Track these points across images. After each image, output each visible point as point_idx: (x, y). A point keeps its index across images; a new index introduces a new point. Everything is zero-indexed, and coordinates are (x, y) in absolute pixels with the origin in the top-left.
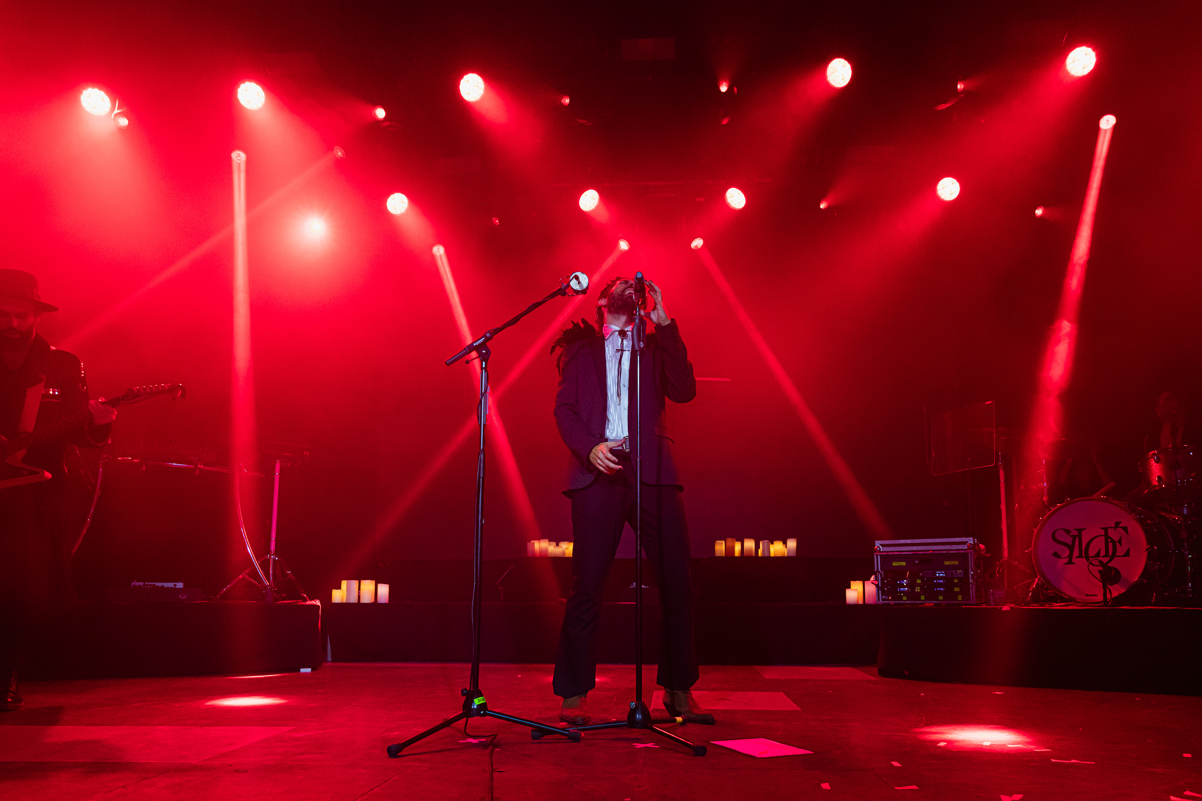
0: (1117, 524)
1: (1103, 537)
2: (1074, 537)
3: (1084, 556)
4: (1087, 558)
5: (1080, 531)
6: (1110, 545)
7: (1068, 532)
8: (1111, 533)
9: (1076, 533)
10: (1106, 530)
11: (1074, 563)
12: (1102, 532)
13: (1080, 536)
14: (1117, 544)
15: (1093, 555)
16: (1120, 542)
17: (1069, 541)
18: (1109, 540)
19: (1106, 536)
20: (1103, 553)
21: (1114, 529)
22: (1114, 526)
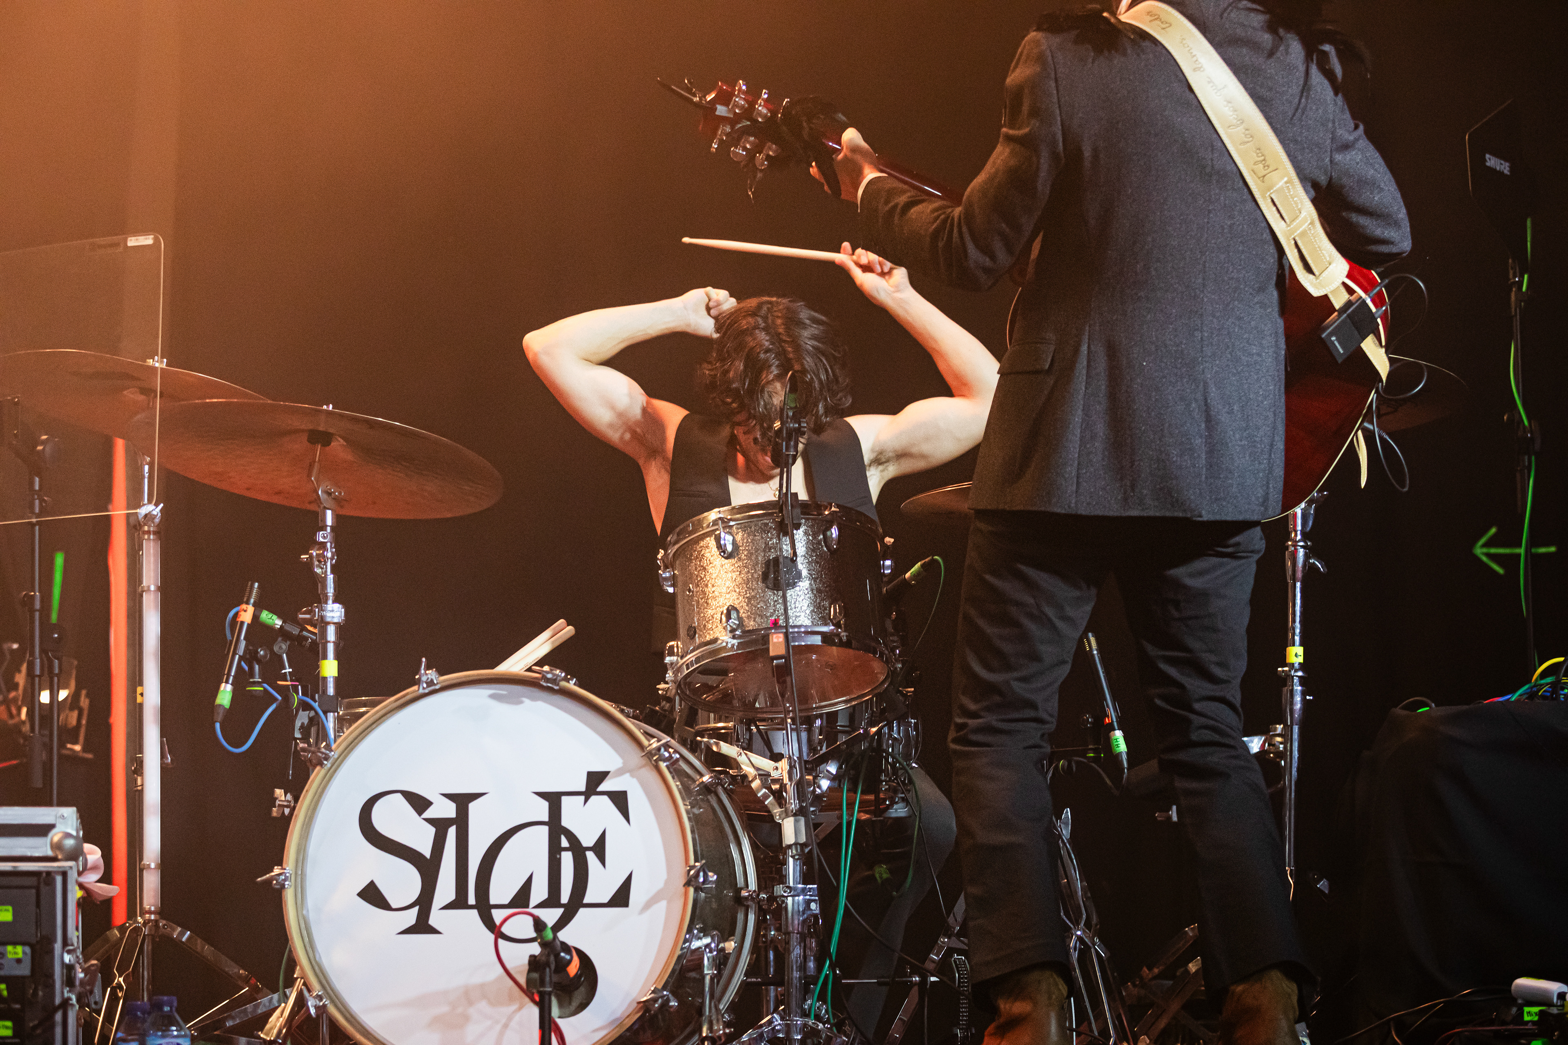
1: (545, 829)
3: (472, 900)
4: (484, 908)
6: (567, 860)
11: (434, 931)
12: (542, 810)
14: (590, 856)
15: (506, 901)
17: (421, 838)
20: (539, 892)
21: (582, 798)
22: (582, 788)
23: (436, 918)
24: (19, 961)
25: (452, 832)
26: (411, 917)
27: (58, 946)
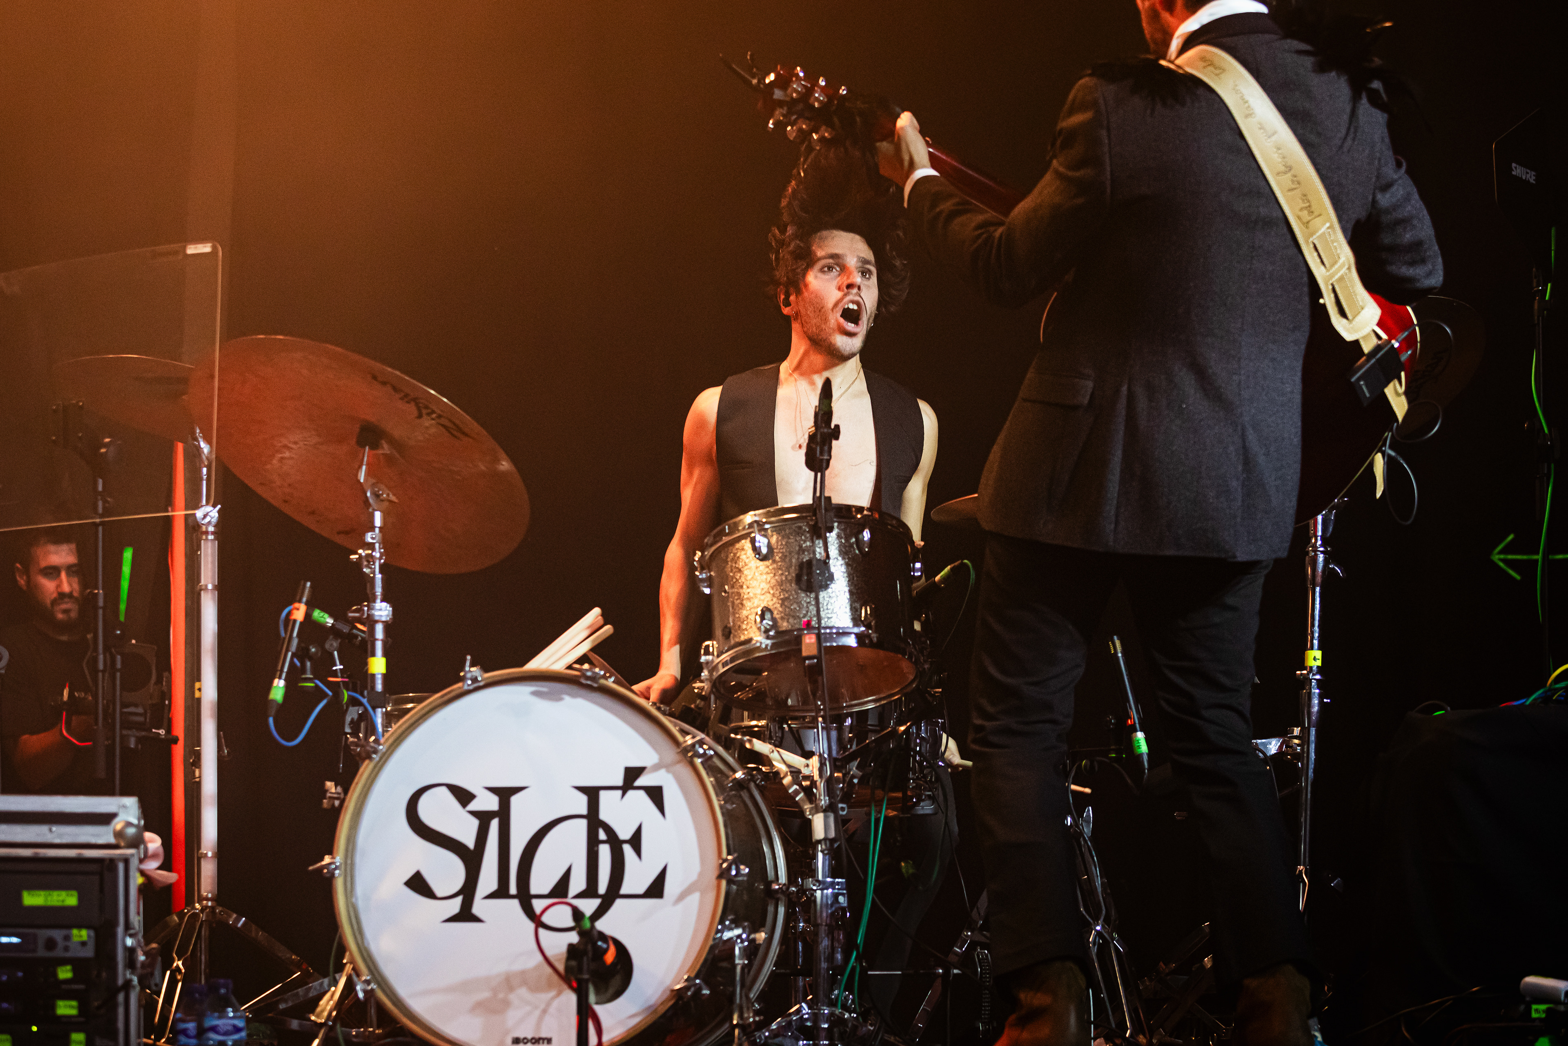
1: (584, 823)
3: (513, 890)
4: (525, 898)
11: (476, 919)
12: (581, 804)
14: (627, 849)
15: (546, 891)
17: (465, 830)
20: (578, 883)
21: (619, 792)
22: (620, 782)
23: (479, 907)
24: (83, 944)
25: (495, 824)
26: (454, 907)
27: (120, 929)
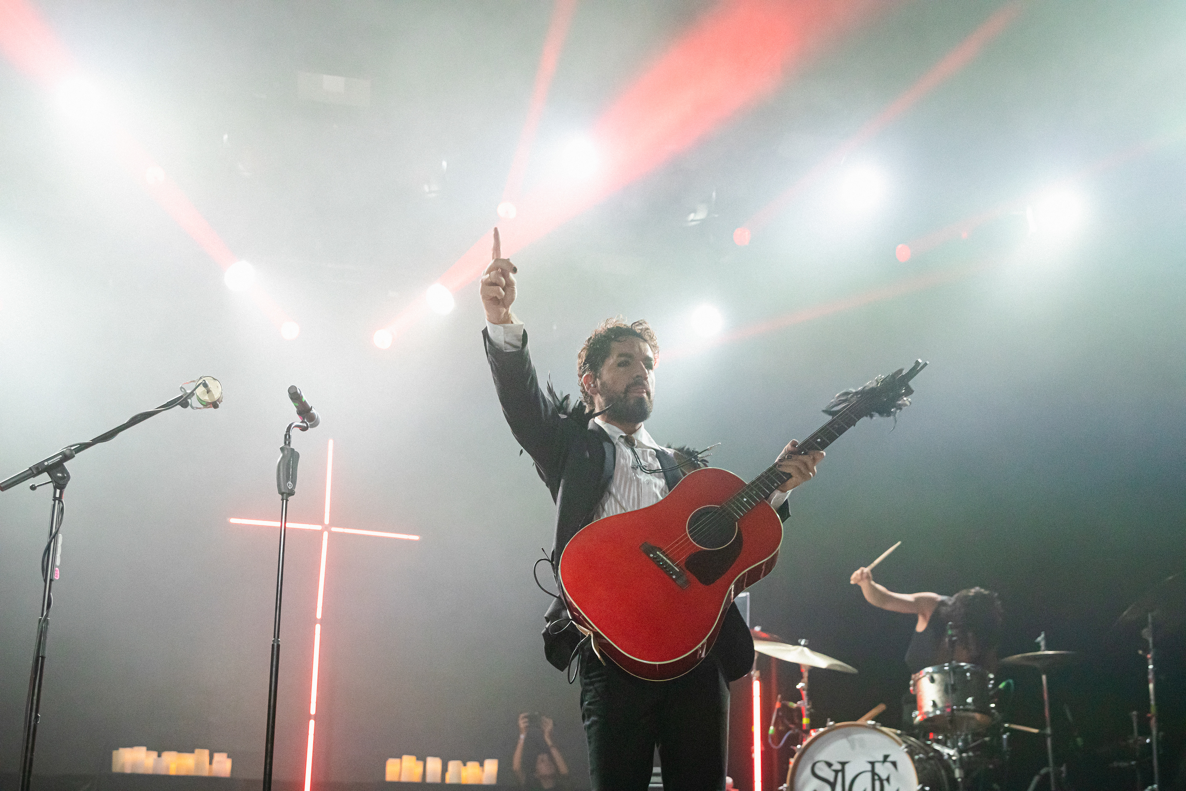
0: (886, 757)
1: (870, 774)
2: (837, 772)
5: (843, 764)
6: (877, 784)
7: (829, 765)
8: (880, 769)
9: (838, 767)
10: (872, 764)
12: (869, 767)
13: (843, 770)
14: (885, 783)
16: (888, 780)
17: (830, 776)
18: (876, 777)
19: (874, 773)
21: (882, 763)
22: (882, 760)
25: (840, 775)
